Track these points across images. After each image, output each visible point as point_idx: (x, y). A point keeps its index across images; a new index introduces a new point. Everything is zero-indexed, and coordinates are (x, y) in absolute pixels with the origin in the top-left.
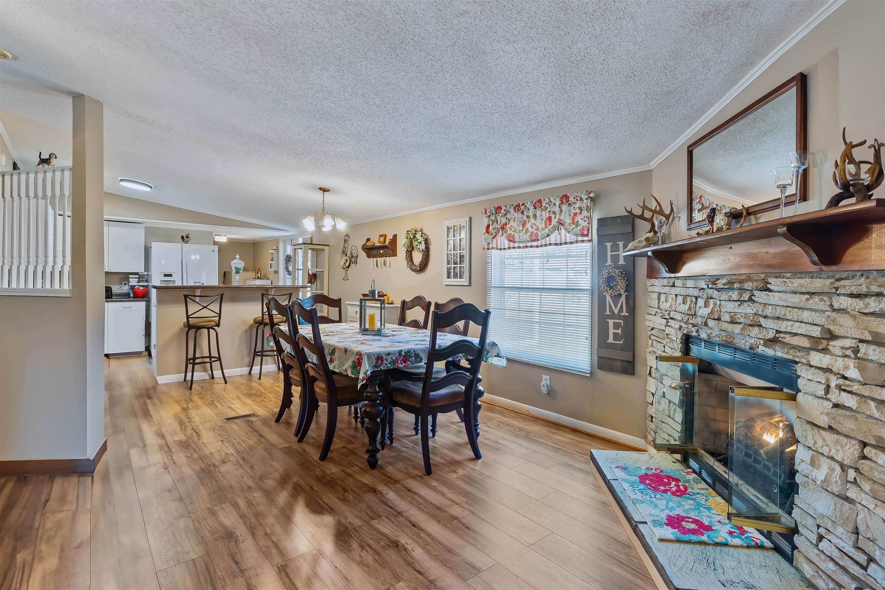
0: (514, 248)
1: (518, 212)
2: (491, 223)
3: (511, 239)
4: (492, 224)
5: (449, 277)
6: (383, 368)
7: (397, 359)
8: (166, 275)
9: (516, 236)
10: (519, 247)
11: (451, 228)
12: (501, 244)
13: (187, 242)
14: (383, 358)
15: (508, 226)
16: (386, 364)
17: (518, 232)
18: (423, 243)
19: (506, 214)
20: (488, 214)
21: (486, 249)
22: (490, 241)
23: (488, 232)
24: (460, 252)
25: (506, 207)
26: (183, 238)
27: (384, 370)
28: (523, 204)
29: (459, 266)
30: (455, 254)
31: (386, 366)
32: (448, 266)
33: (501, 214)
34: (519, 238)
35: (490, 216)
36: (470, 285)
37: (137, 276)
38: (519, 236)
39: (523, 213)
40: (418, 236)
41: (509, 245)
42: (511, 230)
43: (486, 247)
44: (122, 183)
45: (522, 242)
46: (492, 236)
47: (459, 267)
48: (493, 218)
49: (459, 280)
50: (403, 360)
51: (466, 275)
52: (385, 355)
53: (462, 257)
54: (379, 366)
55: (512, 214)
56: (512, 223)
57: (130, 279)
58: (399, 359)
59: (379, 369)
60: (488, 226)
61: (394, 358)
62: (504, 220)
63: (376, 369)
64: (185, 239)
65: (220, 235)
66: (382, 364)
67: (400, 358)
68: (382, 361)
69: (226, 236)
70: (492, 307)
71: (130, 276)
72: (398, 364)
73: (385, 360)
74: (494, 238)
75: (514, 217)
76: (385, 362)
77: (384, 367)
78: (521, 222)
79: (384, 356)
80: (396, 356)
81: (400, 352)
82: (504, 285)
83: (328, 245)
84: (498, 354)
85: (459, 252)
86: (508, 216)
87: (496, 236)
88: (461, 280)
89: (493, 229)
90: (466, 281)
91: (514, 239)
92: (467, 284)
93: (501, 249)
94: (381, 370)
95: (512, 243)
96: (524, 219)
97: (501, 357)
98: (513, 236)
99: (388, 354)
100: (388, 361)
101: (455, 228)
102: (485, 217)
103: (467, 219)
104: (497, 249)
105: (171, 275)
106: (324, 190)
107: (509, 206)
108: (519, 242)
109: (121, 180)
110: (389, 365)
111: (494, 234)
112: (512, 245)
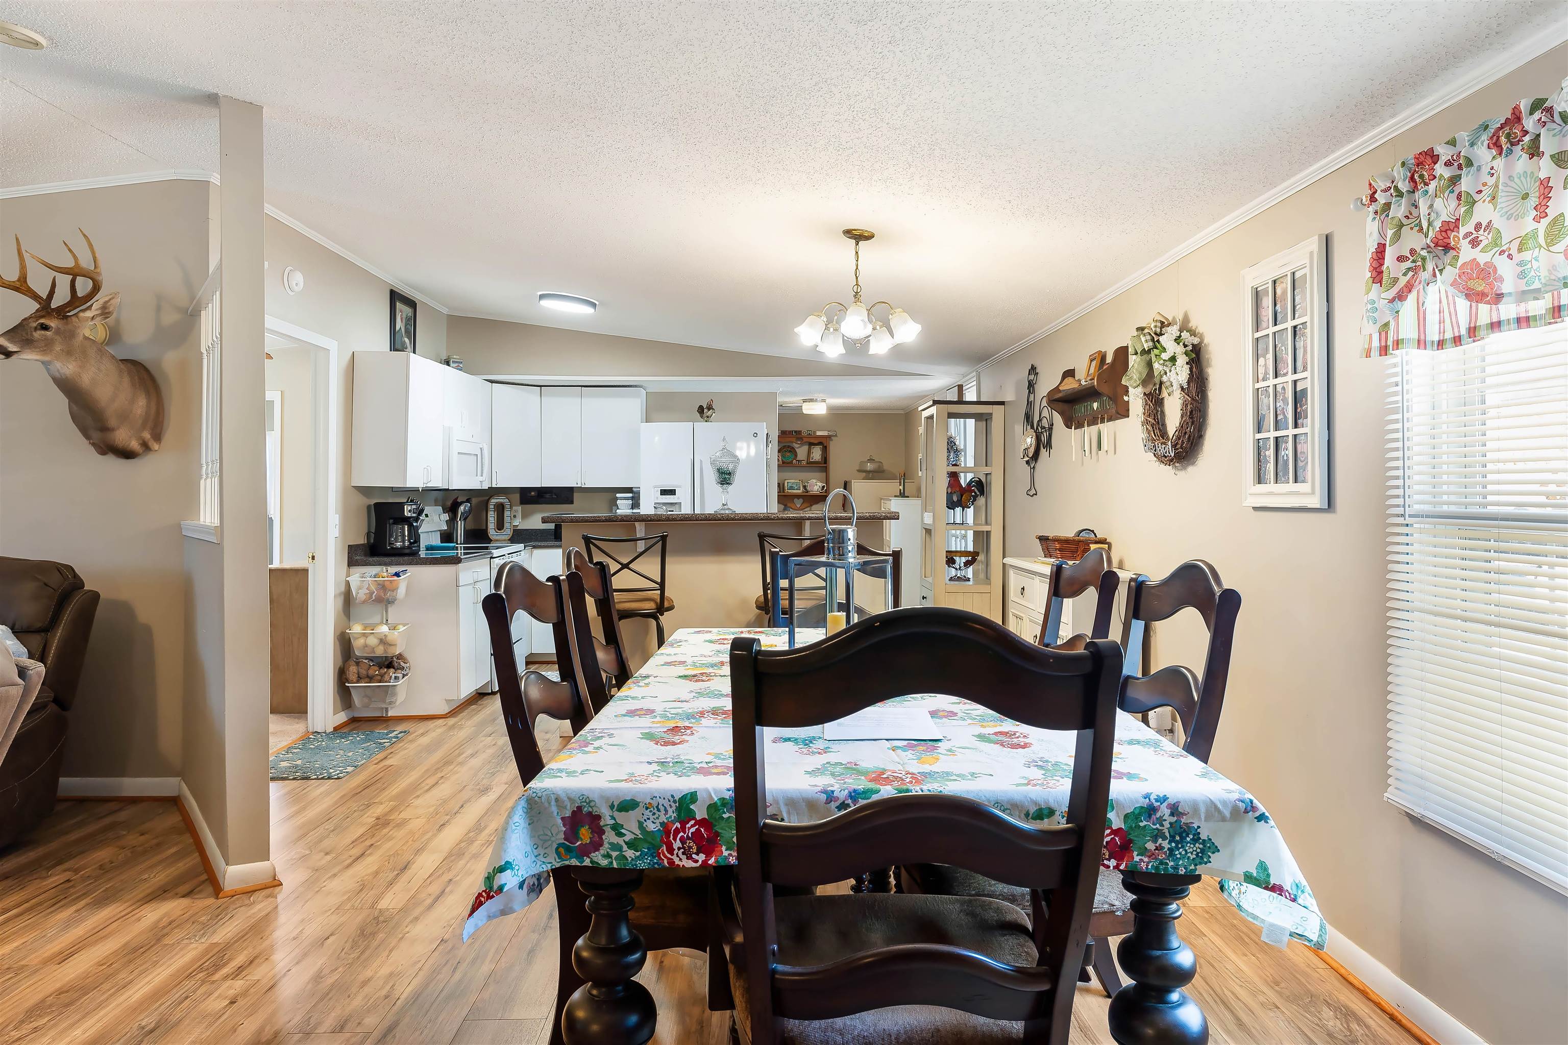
0: (1496, 326)
1: (1510, 152)
2: (1390, 233)
3: (1480, 287)
4: (1397, 236)
5: (1260, 479)
6: (604, 862)
7: (668, 833)
8: (664, 492)
9: (1505, 268)
10: (1523, 321)
11: (1266, 290)
12: (1441, 321)
13: (708, 419)
14: (598, 817)
15: (1463, 231)
16: (616, 847)
17: (1515, 246)
18: (1182, 360)
19: (1454, 180)
20: (1381, 198)
21: (1375, 353)
22: (1389, 317)
23: (1378, 274)
24: (1296, 377)
25: (1452, 143)
26: (701, 410)
27: (609, 870)
28: (1537, 105)
29: (1291, 432)
30: (1279, 388)
31: (614, 854)
32: (1258, 436)
33: (1433, 185)
34: (1522, 275)
35: (1387, 206)
36: (1331, 503)
37: (630, 495)
38: (1521, 264)
39: (1534, 151)
40: (1167, 341)
41: (1473, 315)
42: (1475, 243)
43: (1376, 343)
44: (545, 303)
45: (1536, 294)
46: (1392, 293)
47: (1290, 439)
48: (1399, 211)
49: (1291, 486)
50: (697, 836)
51: (1315, 469)
52: (612, 807)
53: (1299, 398)
54: (584, 851)
55: (1485, 170)
56: (1483, 212)
57: (619, 502)
58: (677, 831)
59: (587, 862)
60: (1381, 251)
61: (651, 827)
62: (1445, 209)
63: (574, 862)
64: (704, 411)
65: (811, 400)
66: (596, 845)
67: (683, 829)
68: (598, 831)
69: (824, 401)
70: (1417, 604)
71: (618, 495)
72: (671, 852)
73: (607, 829)
74: (1401, 297)
75: (1491, 181)
76: (610, 837)
77: (608, 856)
78: (1525, 196)
79: (605, 812)
80: (663, 819)
81: (685, 802)
82: (1485, 506)
83: (1002, 403)
84: (1262, 866)
85: (1291, 377)
86: (1465, 185)
87: (1409, 287)
88: (1299, 487)
89: (1401, 259)
90: (1313, 493)
91: (1491, 285)
92: (1316, 501)
93: (1441, 344)
94: (595, 869)
95: (1483, 308)
96: (1542, 175)
97: (1277, 889)
98: (1487, 272)
99: (628, 805)
100: (620, 835)
101: (1279, 291)
102: (1371, 215)
103: (1314, 245)
104: (1421, 343)
105: (672, 492)
106: (858, 236)
107: (1463, 136)
108: (1523, 296)
109: (542, 297)
110: (630, 854)
111: (1403, 281)
112: (1485, 314)
